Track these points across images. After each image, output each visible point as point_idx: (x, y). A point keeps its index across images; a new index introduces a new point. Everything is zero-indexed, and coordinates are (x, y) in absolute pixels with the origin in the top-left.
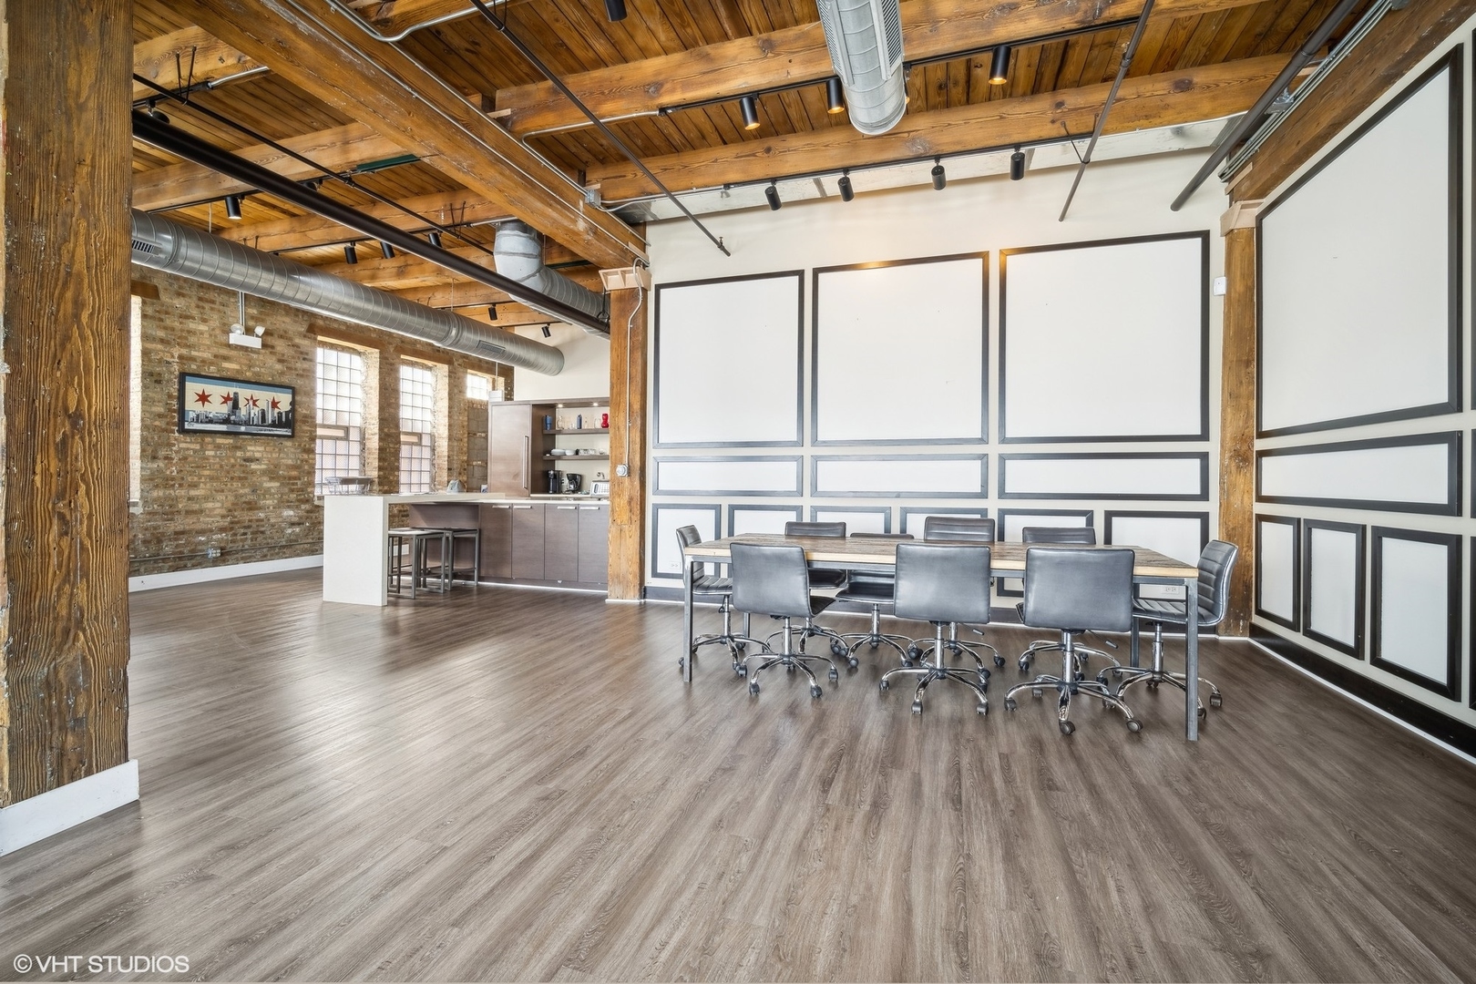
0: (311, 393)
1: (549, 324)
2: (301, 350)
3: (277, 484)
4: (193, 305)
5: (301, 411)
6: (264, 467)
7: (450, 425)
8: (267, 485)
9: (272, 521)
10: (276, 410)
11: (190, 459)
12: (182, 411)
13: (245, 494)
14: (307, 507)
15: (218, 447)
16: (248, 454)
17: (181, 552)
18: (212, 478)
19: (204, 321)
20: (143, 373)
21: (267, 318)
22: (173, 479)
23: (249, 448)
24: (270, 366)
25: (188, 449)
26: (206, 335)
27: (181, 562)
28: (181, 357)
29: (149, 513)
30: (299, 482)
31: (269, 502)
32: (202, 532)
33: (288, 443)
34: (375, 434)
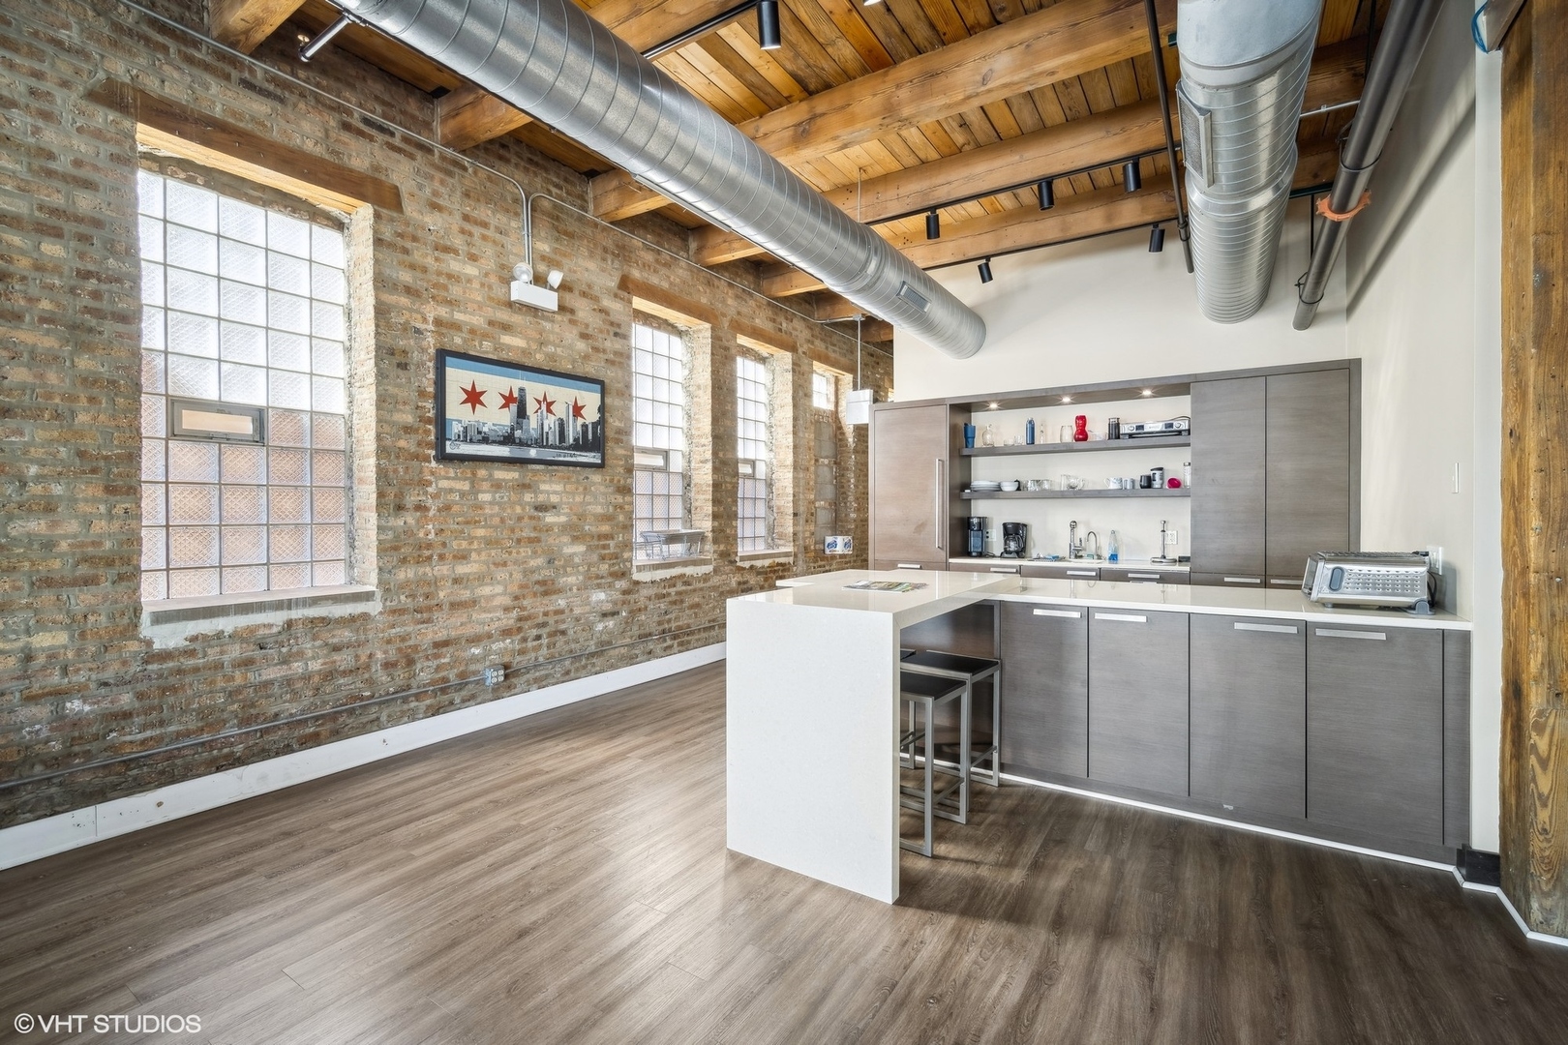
0: (626, 392)
1: (988, 258)
2: (612, 318)
3: (580, 548)
4: (455, 228)
5: (614, 423)
6: (563, 519)
7: (795, 447)
8: (568, 550)
9: (577, 611)
10: (580, 421)
11: (455, 508)
12: (441, 421)
13: (538, 568)
14: (621, 584)
15: (497, 486)
16: (541, 498)
17: (445, 680)
18: (489, 542)
19: (473, 258)
20: (378, 348)
21: (565, 261)
22: (429, 546)
23: (543, 487)
24: (567, 345)
25: (451, 491)
26: (476, 285)
27: (444, 697)
28: (438, 322)
29: (393, 612)
30: (612, 543)
31: (571, 580)
32: (475, 640)
33: (596, 477)
34: (706, 461)
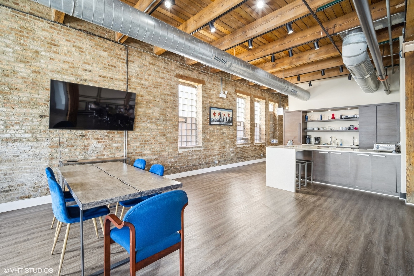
0: (236, 112)
1: (311, 81)
2: (234, 98)
3: (229, 140)
4: (212, 86)
5: (234, 117)
6: (226, 135)
7: (266, 120)
8: (227, 141)
9: (228, 152)
10: (229, 117)
11: (212, 133)
12: (210, 118)
13: (223, 144)
14: (235, 147)
15: (217, 129)
16: (223, 131)
17: (210, 162)
18: (216, 139)
19: (214, 90)
20: (203, 107)
21: (227, 88)
22: (208, 139)
23: (223, 129)
24: (227, 104)
25: (211, 130)
26: (215, 95)
27: (211, 164)
28: (210, 102)
29: (204, 150)
30: (233, 140)
31: (227, 146)
32: (214, 155)
33: (231, 127)
34: (249, 124)
